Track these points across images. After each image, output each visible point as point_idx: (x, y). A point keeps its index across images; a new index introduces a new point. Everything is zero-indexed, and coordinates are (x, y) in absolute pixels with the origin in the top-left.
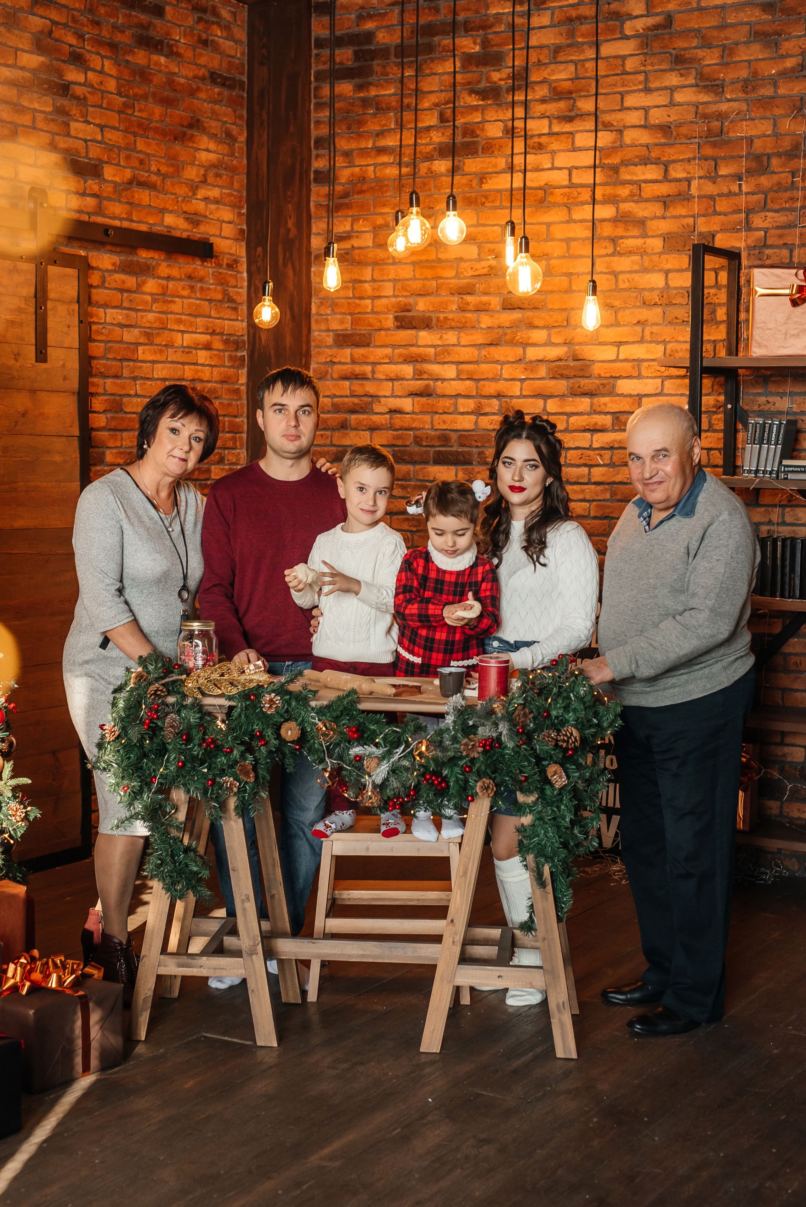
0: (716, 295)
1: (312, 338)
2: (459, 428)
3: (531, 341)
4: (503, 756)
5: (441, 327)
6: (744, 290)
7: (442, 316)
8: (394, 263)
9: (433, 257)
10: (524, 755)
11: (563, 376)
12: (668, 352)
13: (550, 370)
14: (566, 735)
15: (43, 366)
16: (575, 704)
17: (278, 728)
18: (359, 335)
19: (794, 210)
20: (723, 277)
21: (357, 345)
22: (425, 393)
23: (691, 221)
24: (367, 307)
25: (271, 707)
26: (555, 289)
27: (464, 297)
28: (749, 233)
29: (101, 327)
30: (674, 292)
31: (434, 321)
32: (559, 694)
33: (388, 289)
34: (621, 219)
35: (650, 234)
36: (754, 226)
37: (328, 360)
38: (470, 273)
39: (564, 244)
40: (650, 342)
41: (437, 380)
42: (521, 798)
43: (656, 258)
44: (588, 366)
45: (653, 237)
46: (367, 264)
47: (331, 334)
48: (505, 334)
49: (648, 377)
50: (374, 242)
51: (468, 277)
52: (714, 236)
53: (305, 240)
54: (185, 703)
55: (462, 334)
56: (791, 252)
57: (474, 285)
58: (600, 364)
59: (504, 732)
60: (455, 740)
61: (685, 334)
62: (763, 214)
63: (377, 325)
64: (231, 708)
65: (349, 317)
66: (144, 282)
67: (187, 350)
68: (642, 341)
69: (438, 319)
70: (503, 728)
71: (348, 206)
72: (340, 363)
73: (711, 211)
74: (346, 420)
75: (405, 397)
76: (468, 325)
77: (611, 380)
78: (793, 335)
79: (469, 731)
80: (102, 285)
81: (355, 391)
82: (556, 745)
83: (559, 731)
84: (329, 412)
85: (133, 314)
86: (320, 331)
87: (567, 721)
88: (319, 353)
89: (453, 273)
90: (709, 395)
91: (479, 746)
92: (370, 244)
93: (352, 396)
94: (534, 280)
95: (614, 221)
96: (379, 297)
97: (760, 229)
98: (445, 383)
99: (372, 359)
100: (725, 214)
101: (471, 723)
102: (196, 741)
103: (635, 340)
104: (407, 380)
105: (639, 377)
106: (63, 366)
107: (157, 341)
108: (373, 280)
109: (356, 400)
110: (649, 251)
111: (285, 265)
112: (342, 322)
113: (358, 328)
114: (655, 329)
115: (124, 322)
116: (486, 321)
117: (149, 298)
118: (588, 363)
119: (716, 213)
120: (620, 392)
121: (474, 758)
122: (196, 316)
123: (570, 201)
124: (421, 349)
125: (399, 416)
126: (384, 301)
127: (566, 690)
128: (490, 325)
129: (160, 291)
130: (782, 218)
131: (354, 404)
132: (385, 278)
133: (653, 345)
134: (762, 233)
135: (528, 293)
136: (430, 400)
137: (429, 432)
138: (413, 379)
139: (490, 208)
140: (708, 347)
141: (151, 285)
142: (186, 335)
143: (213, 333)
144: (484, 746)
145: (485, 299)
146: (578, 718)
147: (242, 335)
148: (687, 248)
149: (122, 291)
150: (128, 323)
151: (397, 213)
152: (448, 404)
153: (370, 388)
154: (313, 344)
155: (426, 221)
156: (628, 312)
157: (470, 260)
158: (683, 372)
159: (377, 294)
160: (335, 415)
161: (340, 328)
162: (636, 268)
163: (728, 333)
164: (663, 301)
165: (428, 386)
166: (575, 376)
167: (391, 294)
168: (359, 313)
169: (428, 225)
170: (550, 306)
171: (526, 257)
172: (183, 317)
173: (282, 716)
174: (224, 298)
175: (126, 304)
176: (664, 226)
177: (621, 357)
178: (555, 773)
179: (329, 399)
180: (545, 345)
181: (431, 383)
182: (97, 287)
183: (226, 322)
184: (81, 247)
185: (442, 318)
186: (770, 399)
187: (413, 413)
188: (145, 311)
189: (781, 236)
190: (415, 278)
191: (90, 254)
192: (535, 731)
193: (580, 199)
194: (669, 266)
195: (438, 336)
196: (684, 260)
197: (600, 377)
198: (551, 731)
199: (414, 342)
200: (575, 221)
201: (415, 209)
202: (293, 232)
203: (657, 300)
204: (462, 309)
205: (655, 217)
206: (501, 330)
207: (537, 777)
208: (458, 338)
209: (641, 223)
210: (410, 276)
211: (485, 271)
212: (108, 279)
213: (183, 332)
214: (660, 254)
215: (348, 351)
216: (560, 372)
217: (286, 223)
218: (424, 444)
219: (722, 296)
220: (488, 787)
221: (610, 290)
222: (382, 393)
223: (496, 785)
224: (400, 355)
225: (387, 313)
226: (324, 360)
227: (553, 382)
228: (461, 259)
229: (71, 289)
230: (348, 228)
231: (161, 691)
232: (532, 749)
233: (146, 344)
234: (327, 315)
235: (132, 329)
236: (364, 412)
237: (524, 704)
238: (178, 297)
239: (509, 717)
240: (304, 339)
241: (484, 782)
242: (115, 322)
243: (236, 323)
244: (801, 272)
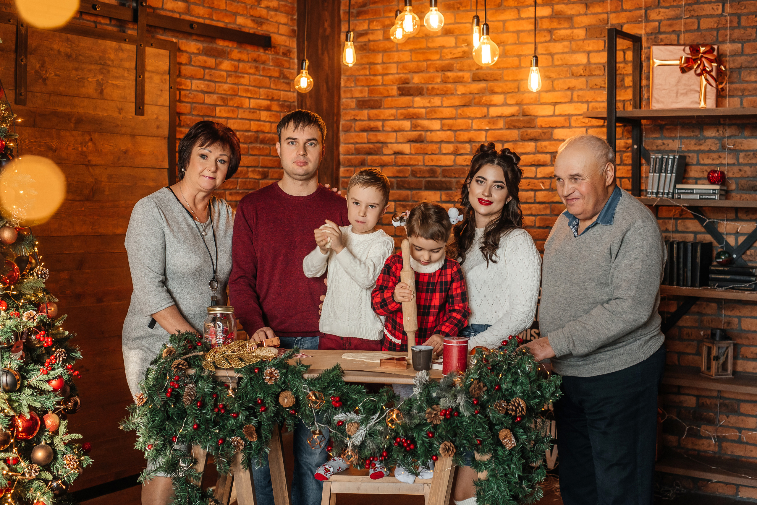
0: (624, 68)
1: (341, 103)
2: (443, 164)
3: (492, 103)
4: (461, 423)
5: (430, 95)
6: (644, 64)
7: (430, 86)
8: (397, 51)
9: (423, 45)
10: (479, 423)
11: (515, 127)
12: (590, 109)
13: (506, 123)
14: (514, 405)
15: (141, 118)
16: (522, 379)
17: (277, 396)
18: (374, 101)
19: (680, 6)
20: (630, 55)
21: (372, 108)
22: (419, 140)
23: (605, 16)
24: (378, 81)
25: (271, 379)
26: (509, 66)
27: (446, 73)
28: (648, 24)
29: (188, 92)
30: (594, 66)
31: (425, 90)
32: (509, 369)
33: (393, 69)
34: (556, 16)
35: (576, 26)
36: (651, 18)
37: (352, 118)
38: (450, 56)
39: (515, 35)
40: (577, 102)
41: (427, 131)
42: (478, 457)
43: (580, 43)
44: (533, 120)
45: (578, 28)
46: (379, 52)
47: (354, 100)
48: (474, 98)
49: (576, 127)
50: (383, 36)
51: (448, 59)
52: (622, 26)
53: (336, 36)
54: (202, 375)
55: (444, 99)
56: (678, 36)
57: (452, 65)
58: (541, 118)
59: (462, 404)
60: (421, 409)
61: (603, 96)
62: (657, 10)
63: (386, 94)
64: (240, 379)
65: (366, 89)
66: (221, 63)
67: (252, 111)
68: (571, 101)
69: (428, 89)
70: (461, 400)
71: (366, 12)
72: (360, 120)
73: (619, 9)
74: (364, 159)
75: (405, 143)
76: (448, 92)
77: (549, 130)
78: (682, 94)
79: (431, 402)
80: (189, 63)
81: (370, 139)
82: (507, 414)
83: (508, 401)
84: (352, 154)
85: (212, 84)
86: (347, 98)
87: (516, 393)
88: (346, 113)
89: (438, 57)
90: (620, 139)
91: (441, 415)
92: (381, 38)
93: (369, 143)
94: (493, 55)
95: (551, 18)
96: (387, 74)
97: (655, 21)
98: (433, 133)
99: (382, 117)
100: (630, 11)
101: (434, 395)
102: (209, 407)
103: (567, 100)
104: (406, 131)
105: (570, 127)
106: (157, 118)
107: (231, 103)
108: (383, 63)
109: (371, 146)
110: (576, 38)
111: (323, 53)
112: (361, 92)
113: (372, 95)
114: (581, 93)
115: (206, 89)
116: (461, 89)
117: (224, 74)
118: (533, 118)
119: (623, 10)
120: (556, 138)
121: (437, 425)
122: (260, 88)
123: (519, 5)
124: (416, 110)
125: (401, 156)
126: (390, 77)
127: (514, 367)
128: (464, 92)
129: (233, 69)
130: (671, 13)
131: (370, 148)
132: (391, 61)
133: (580, 104)
134: (657, 23)
135: (488, 64)
136: (423, 145)
137: (422, 167)
138: (411, 130)
139: (464, 11)
140: (619, 105)
141: (226, 65)
142: (252, 101)
143: (272, 99)
144: (445, 415)
145: (460, 74)
146: (524, 391)
147: (294, 102)
148: (603, 35)
149: (204, 68)
150: (208, 90)
151: (397, 12)
152: (434, 148)
153: (381, 137)
154: (342, 107)
155: (416, 16)
156: (561, 81)
157: (450, 47)
158: (601, 122)
159: (386, 72)
160: (358, 156)
161: (360, 96)
162: (566, 50)
163: (634, 95)
164: (587, 73)
165: (421, 135)
166: (524, 127)
167: (395, 71)
168: (373, 85)
169: (417, 19)
170: (506, 78)
171: (487, 38)
172: (250, 88)
173: (279, 387)
174: (280, 76)
175: (207, 77)
176: (586, 20)
177: (557, 113)
178: (506, 437)
179: (353, 145)
180: (502, 105)
181: (423, 133)
182: (186, 64)
183: (282, 92)
184: (173, 36)
185: (430, 88)
186: (665, 142)
187: (411, 154)
188: (222, 82)
189: (670, 25)
190: (411, 61)
191: (180, 41)
192: (488, 401)
193: (526, 3)
194: (590, 48)
195: (428, 101)
196: (601, 44)
197: (541, 127)
198: (502, 402)
199: (411, 105)
200: (523, 19)
201: (408, 8)
202: (329, 31)
203: (582, 72)
204: (444, 82)
205: (579, 15)
206: (471, 96)
207: (490, 441)
208: (442, 102)
209: (570, 18)
210: (408, 59)
211: (460, 55)
212: (194, 59)
213: (250, 98)
214: (584, 40)
215: (366, 112)
216: (513, 124)
217: (324, 24)
218: (418, 175)
219: (629, 69)
220: (449, 449)
221: (548, 66)
222: (389, 141)
223: (456, 447)
224: (402, 114)
225: (392, 85)
226: (349, 118)
227: (508, 132)
228: (443, 47)
229: (164, 65)
230: (365, 27)
231: (183, 365)
232: (486, 416)
233: (222, 106)
234: (351, 87)
235: (212, 95)
236: (377, 154)
237: (479, 379)
238: (246, 73)
239: (467, 390)
240: (336, 104)
241: (445, 445)
242: (199, 89)
243: (289, 93)
244: (687, 48)
